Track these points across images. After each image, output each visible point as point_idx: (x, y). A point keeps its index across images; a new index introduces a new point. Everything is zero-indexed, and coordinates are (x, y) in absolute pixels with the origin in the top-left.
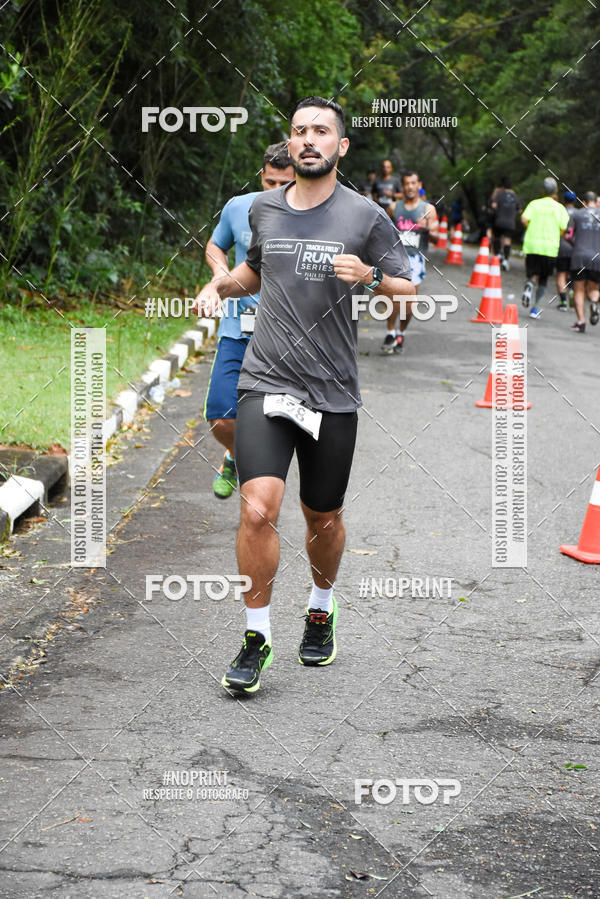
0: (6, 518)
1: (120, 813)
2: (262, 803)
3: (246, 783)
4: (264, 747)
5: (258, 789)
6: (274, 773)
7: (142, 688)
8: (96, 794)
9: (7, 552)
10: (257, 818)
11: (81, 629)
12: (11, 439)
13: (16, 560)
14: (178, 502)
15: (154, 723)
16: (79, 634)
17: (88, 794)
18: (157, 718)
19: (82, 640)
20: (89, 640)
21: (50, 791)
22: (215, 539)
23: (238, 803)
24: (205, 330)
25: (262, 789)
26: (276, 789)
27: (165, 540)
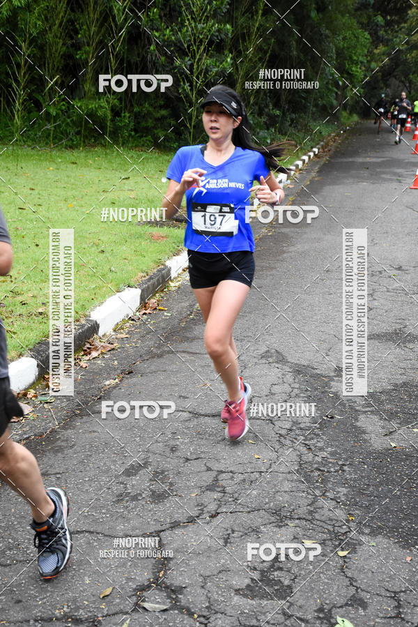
2: (289, 378)
3: (284, 367)
4: (296, 349)
5: (289, 370)
6: (298, 362)
7: (247, 319)
10: (286, 385)
14: (279, 233)
15: (248, 336)
18: (250, 334)
22: (292, 249)
23: (279, 378)
24: (304, 161)
25: (291, 370)
26: (297, 370)
27: (270, 250)
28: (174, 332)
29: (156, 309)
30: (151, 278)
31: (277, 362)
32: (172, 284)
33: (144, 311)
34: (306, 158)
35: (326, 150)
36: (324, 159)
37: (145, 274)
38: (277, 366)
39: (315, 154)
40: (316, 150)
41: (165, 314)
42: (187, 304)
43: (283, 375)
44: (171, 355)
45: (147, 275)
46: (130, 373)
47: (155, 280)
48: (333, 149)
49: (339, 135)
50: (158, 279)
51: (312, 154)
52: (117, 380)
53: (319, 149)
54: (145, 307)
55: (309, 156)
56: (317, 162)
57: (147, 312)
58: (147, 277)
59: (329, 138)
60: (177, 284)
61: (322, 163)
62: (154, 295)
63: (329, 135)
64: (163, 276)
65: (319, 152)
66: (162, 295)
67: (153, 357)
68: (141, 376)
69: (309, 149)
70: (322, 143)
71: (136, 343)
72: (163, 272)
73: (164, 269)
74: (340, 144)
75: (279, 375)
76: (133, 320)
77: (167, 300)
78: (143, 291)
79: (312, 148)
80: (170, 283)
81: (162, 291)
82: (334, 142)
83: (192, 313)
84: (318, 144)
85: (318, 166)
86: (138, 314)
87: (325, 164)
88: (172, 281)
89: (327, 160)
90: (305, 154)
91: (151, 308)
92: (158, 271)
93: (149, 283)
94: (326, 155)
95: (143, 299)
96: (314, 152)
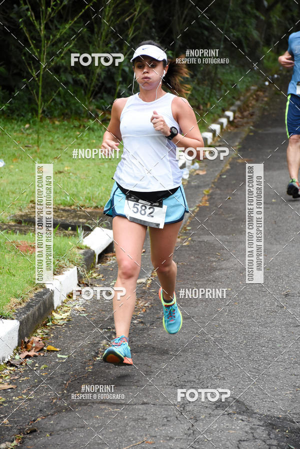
0: (93, 254)
1: (171, 438)
2: (262, 432)
3: (251, 419)
4: (261, 396)
5: (259, 423)
6: (269, 413)
7: (182, 359)
8: (156, 426)
9: (95, 275)
10: (259, 442)
11: (142, 322)
12: (94, 205)
13: (100, 280)
14: (199, 242)
15: (191, 382)
16: (141, 326)
17: (151, 426)
18: (192, 378)
19: (143, 330)
20: (148, 329)
21: (127, 424)
22: (225, 264)
23: (246, 432)
24: (214, 132)
25: (261, 423)
26: (270, 424)
27: (193, 266)
28: (79, 379)
29: (42, 349)
30: (29, 306)
31: (239, 413)
32: (56, 316)
33: (26, 353)
34: (216, 127)
35: (246, 114)
36: (246, 129)
37: (19, 300)
38: (240, 418)
39: (229, 122)
40: (230, 114)
41: (59, 356)
42: (87, 342)
43: (251, 428)
44: (85, 408)
45: (23, 302)
46: (33, 431)
47: (35, 308)
48: (257, 113)
49: (262, 88)
50: (39, 308)
51: (224, 121)
52: (15, 443)
53: (234, 112)
54: (26, 347)
55: (222, 124)
56: (236, 135)
57: (32, 353)
58: (24, 305)
59: (248, 94)
60: (64, 316)
61: (244, 135)
62: (35, 331)
63: (248, 89)
64: (44, 303)
65: (234, 118)
66: (46, 331)
67: (60, 411)
68: (50, 435)
69: (220, 112)
70: (238, 103)
71: (27, 394)
72: (45, 297)
73: (44, 294)
74: (267, 103)
75: (247, 429)
76: (12, 365)
77: (56, 338)
78: (21, 323)
79: (224, 110)
80: (54, 313)
81: (45, 325)
82: (257, 100)
83: (97, 353)
84: (232, 104)
85: (239, 140)
86: (17, 357)
87: (248, 138)
88: (56, 311)
89: (251, 131)
90: (215, 121)
91: (36, 348)
92: (37, 295)
93: (28, 313)
94: (247, 123)
95: (21, 335)
96: (228, 118)
